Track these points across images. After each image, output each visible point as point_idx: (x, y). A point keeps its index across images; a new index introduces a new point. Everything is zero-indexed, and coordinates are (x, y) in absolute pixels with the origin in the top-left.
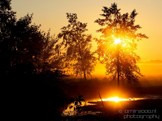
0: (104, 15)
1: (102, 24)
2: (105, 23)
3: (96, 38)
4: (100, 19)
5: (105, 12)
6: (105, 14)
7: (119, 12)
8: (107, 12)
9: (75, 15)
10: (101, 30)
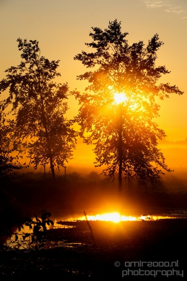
0: (94, 45)
1: (90, 64)
2: (95, 60)
3: (76, 91)
4: (84, 53)
5: (95, 38)
6: (96, 42)
7: (124, 39)
8: (101, 39)
9: (34, 43)
10: (86, 75)
